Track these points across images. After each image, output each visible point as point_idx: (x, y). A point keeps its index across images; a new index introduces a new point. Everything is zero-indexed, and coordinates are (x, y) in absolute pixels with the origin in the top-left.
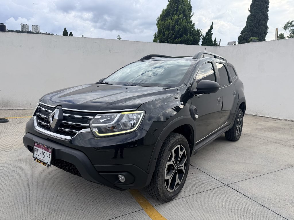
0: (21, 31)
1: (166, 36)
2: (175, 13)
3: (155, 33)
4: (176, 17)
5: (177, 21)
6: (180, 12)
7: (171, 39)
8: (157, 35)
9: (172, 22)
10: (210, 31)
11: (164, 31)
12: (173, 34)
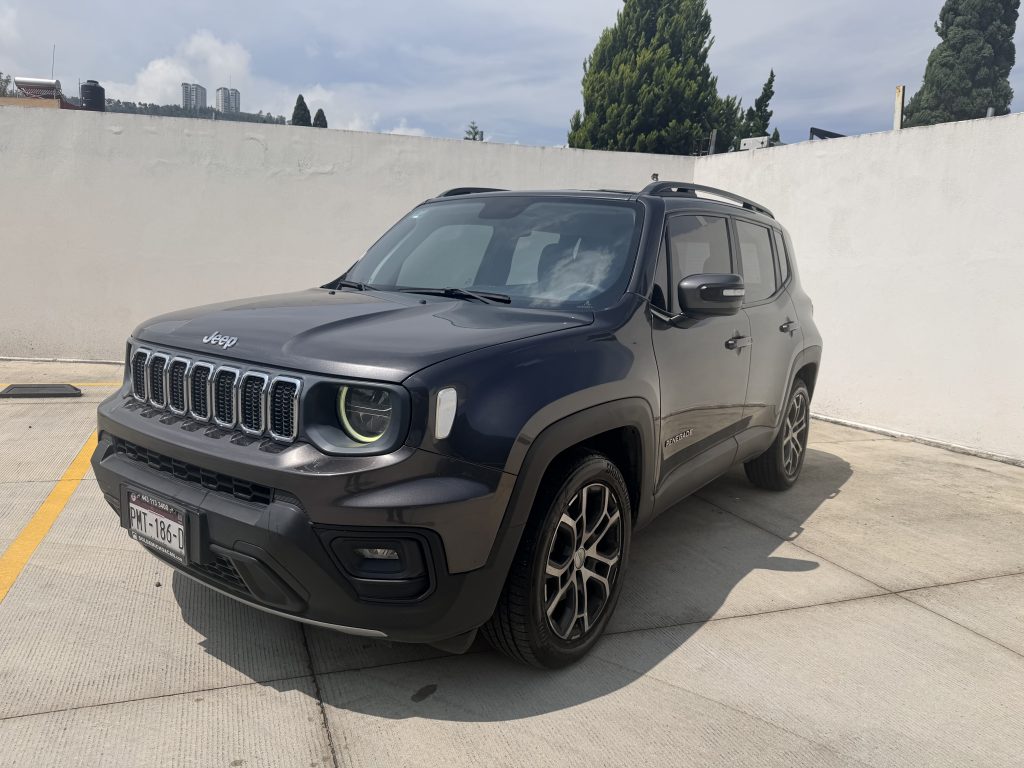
0: (182, 106)
1: (609, 121)
2: (642, 41)
3: (574, 113)
4: (645, 55)
5: (648, 69)
6: (662, 35)
7: (626, 134)
8: (582, 120)
9: (632, 71)
10: (762, 102)
11: (602, 105)
12: (632, 115)
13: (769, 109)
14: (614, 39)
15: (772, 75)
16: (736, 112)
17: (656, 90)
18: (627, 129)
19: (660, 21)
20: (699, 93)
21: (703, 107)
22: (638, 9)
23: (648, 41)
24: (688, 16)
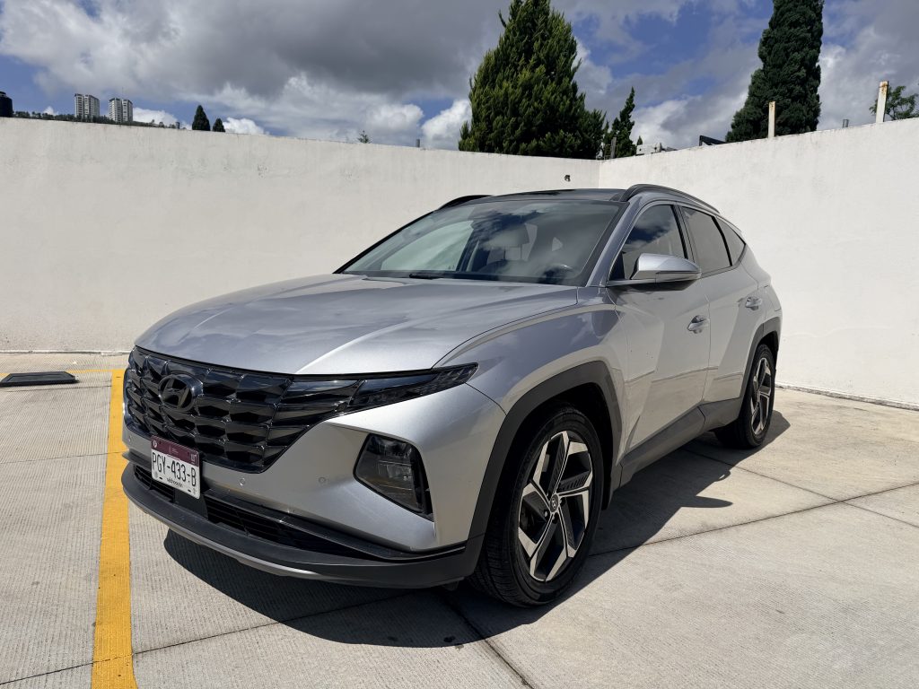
1: (495, 131)
2: (522, 62)
3: (463, 124)
4: (525, 75)
5: (528, 87)
6: (538, 57)
7: (511, 142)
8: (470, 129)
9: (515, 87)
10: (625, 114)
11: (488, 116)
12: (516, 126)
13: (631, 120)
14: (496, 59)
15: (633, 91)
16: (601, 123)
17: (536, 104)
18: (512, 138)
19: (536, 45)
20: (571, 105)
21: (575, 118)
22: (518, 33)
23: (527, 60)
24: (559, 40)
